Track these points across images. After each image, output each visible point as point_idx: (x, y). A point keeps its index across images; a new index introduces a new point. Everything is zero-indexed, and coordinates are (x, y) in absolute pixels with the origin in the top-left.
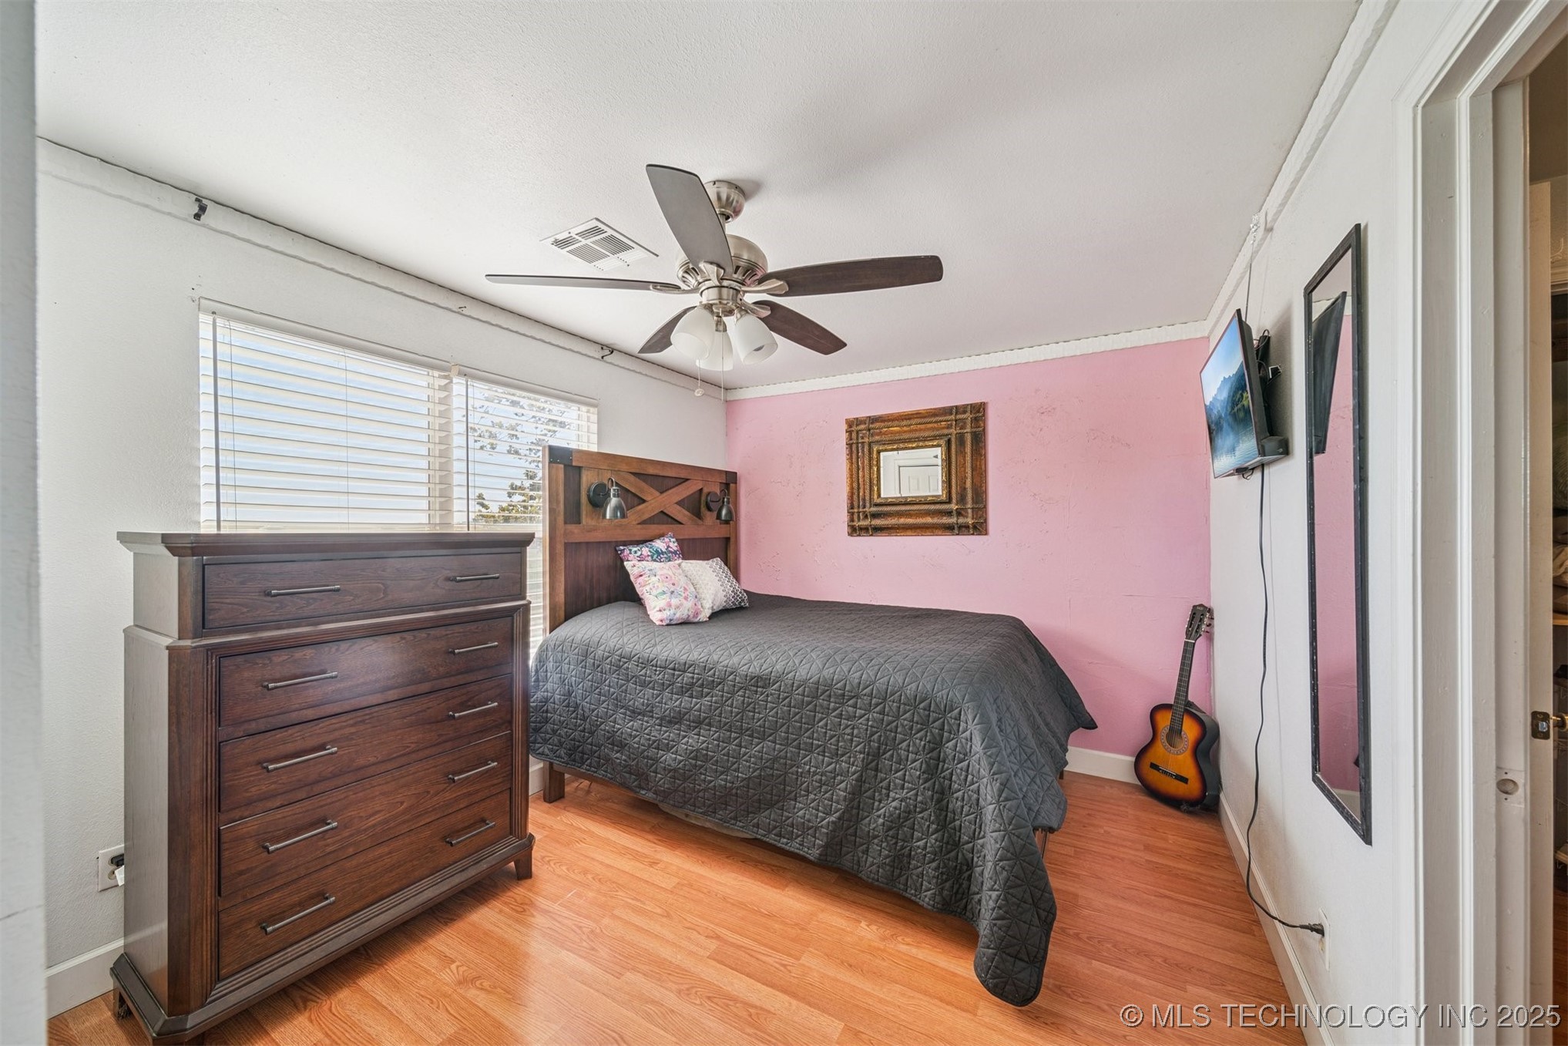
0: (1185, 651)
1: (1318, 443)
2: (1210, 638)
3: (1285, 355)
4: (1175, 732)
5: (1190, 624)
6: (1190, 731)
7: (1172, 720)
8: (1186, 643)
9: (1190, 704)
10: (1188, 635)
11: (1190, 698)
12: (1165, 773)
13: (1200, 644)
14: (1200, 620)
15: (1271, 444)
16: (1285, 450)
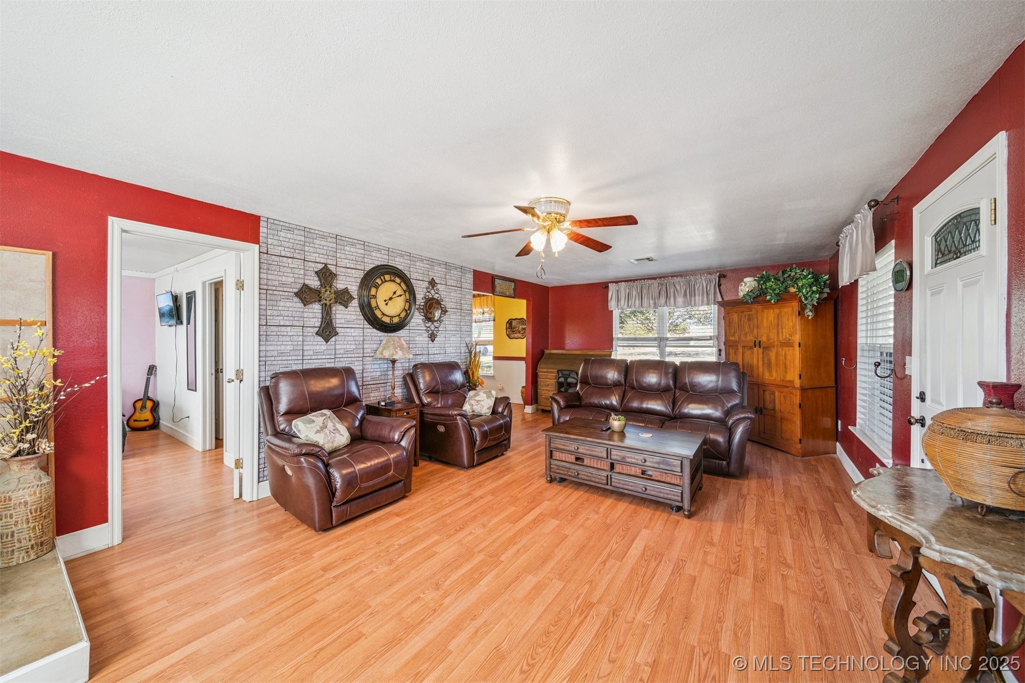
0: (147, 380)
1: (188, 323)
2: (155, 376)
3: (181, 301)
4: (144, 407)
5: (148, 371)
6: (149, 404)
7: (142, 404)
8: (147, 378)
9: (149, 397)
10: (148, 375)
11: (149, 395)
12: (140, 421)
13: (152, 377)
14: (152, 370)
15: (178, 322)
16: (182, 323)
